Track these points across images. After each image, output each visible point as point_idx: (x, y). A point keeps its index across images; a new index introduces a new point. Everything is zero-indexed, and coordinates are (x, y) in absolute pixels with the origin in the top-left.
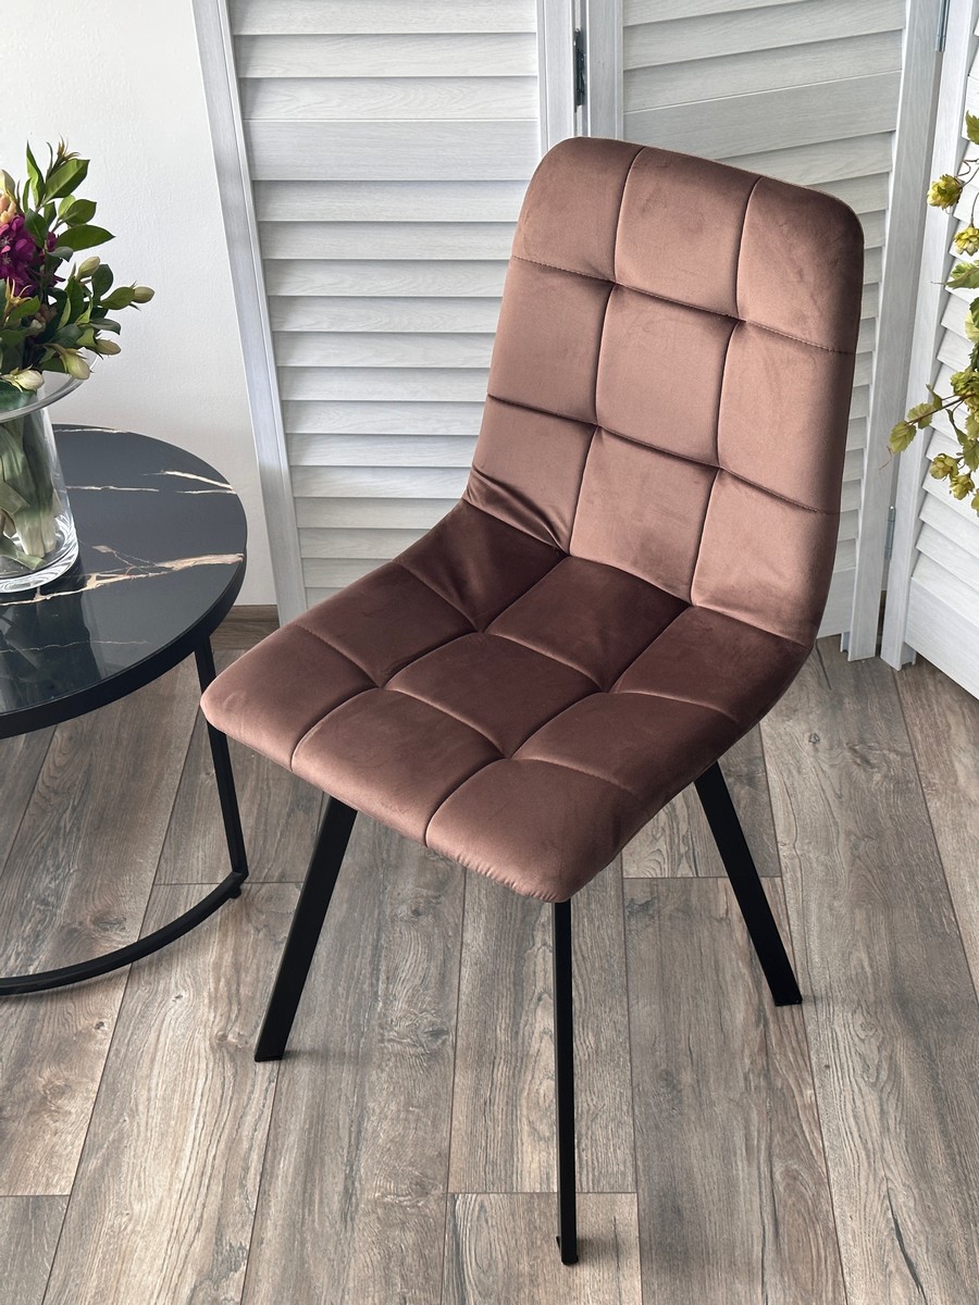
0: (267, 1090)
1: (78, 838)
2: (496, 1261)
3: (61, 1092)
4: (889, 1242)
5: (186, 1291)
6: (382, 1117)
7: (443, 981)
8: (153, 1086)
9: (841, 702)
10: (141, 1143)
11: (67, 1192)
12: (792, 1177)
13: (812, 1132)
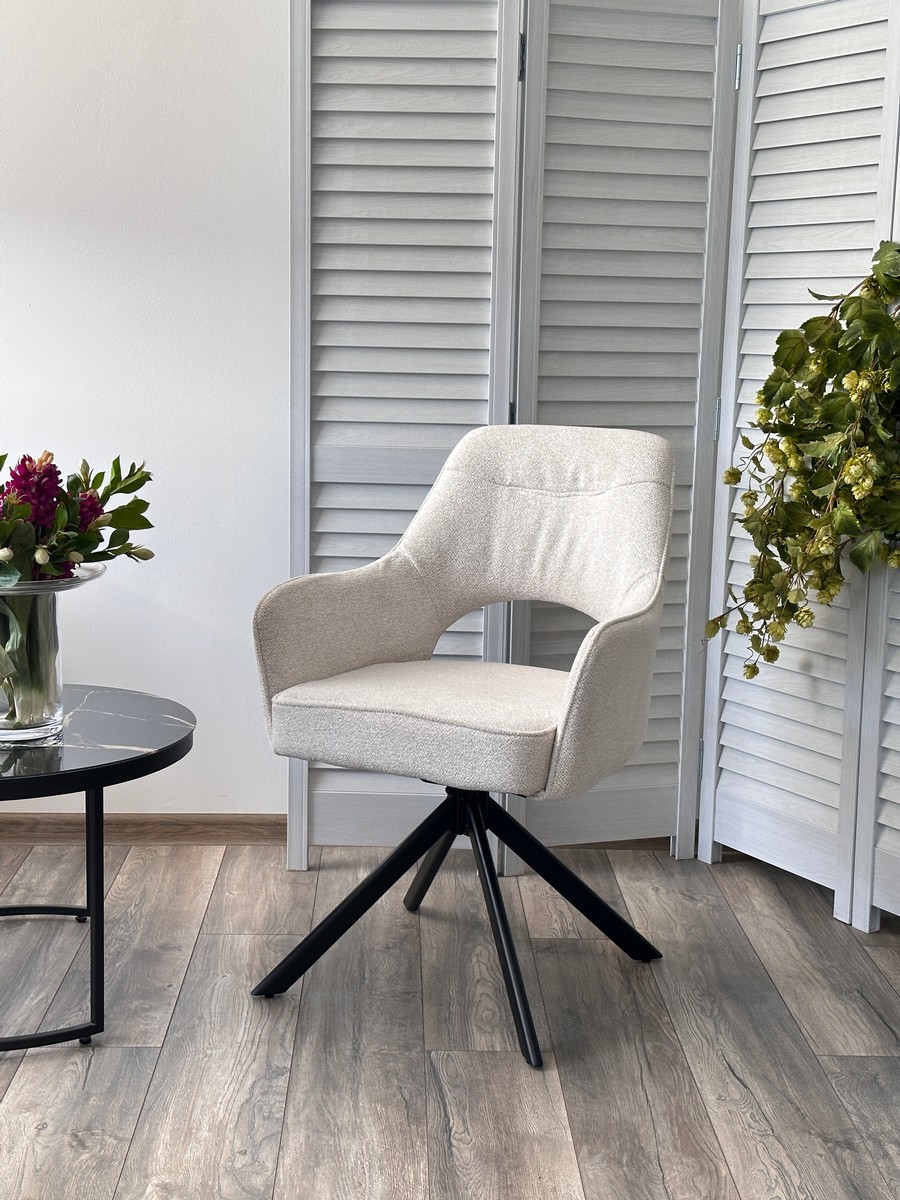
0: (293, 1011)
1: (141, 916)
2: (461, 1075)
3: (148, 1010)
4: (725, 1072)
5: (249, 1083)
6: (374, 1023)
7: (410, 974)
8: (213, 1008)
9: (673, 875)
10: (207, 1029)
11: (160, 1045)
12: (657, 1049)
13: (669, 1032)
